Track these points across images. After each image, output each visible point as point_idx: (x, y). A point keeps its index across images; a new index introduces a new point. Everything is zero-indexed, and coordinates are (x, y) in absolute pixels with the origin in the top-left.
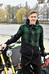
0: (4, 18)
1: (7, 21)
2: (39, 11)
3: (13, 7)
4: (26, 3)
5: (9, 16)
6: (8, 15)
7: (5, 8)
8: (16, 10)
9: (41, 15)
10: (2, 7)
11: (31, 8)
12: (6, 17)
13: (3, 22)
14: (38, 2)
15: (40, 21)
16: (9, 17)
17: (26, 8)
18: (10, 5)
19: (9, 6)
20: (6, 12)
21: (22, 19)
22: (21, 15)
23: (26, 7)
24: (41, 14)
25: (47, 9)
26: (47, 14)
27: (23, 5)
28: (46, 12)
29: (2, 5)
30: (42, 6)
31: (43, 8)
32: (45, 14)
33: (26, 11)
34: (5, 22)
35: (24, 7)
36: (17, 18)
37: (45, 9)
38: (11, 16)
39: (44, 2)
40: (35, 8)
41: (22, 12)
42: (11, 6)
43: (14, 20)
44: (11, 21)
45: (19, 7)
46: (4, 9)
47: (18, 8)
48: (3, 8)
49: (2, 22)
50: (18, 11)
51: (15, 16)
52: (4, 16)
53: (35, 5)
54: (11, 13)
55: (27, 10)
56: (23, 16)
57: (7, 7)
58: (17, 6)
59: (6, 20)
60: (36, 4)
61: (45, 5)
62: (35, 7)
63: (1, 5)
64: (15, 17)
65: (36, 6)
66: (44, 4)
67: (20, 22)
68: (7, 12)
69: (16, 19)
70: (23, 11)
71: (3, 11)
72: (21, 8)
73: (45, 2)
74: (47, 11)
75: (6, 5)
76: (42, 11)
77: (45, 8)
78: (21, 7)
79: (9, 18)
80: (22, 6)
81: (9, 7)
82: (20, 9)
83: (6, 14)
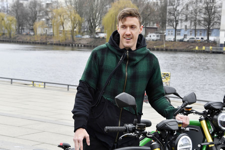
0: (64, 31)
1: (73, 39)
2: (179, 8)
5: (80, 24)
6: (77, 22)
8: (103, 5)
9: (184, 23)
12: (68, 26)
13: (60, 45)
15: (181, 41)
16: (80, 29)
20: (69, 13)
24: (186, 20)
25: (207, 3)
26: (205, 20)
28: (205, 14)
32: (199, 21)
34: (66, 45)
37: (201, 2)
38: (87, 24)
44: (84, 42)
46: (63, 1)
48: (60, 1)
49: (57, 44)
50: (108, 9)
52: (63, 24)
54: (86, 13)
55: (138, 6)
59: (69, 36)
64: (98, 29)
68: (73, 11)
71: (60, 10)
74: (206, 8)
76: (191, 8)
82: (116, 3)
83: (70, 17)
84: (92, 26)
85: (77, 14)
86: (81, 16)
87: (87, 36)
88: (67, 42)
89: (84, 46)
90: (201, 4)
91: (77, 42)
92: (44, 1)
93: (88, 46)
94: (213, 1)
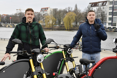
0: (49, 24)
1: (53, 27)
3: (60, 11)
4: (76, 6)
5: (55, 22)
6: (54, 20)
7: (51, 13)
8: (63, 14)
10: (47, 11)
11: (81, 12)
12: (51, 22)
13: (48, 29)
14: (90, 4)
16: (55, 23)
18: (56, 9)
19: (55, 10)
21: (70, 24)
22: (69, 20)
23: (76, 11)
25: (102, 13)
26: (101, 19)
27: (72, 8)
28: (101, 17)
29: (48, 9)
30: (95, 10)
31: (97, 12)
33: (75, 15)
34: (50, 29)
35: (73, 11)
36: (65, 24)
37: (99, 12)
38: (58, 21)
39: (97, 5)
40: (86, 12)
41: (71, 17)
42: (58, 10)
43: (61, 26)
44: (56, 28)
45: (68, 11)
47: (65, 12)
48: (48, 13)
49: (47, 29)
50: (66, 16)
51: (62, 21)
52: (49, 21)
54: (58, 17)
55: (76, 14)
56: (72, 21)
57: (52, 11)
58: (65, 10)
59: (51, 25)
60: (88, 7)
61: (99, 9)
62: (87, 10)
63: (45, 9)
64: (62, 23)
65: (88, 9)
66: (98, 7)
68: (52, 16)
69: (63, 24)
70: (72, 15)
71: (48, 16)
72: (70, 12)
73: (99, 5)
74: (101, 15)
75: (52, 9)
77: (99, 11)
78: (69, 11)
82: (68, 13)
83: (51, 19)
84: (60, 22)
85: (54, 18)
86: (56, 18)
87: (58, 26)
88: (51, 28)
90: (99, 14)
91: (54, 28)
92: (42, 13)
93: (58, 29)
94: (104, 12)
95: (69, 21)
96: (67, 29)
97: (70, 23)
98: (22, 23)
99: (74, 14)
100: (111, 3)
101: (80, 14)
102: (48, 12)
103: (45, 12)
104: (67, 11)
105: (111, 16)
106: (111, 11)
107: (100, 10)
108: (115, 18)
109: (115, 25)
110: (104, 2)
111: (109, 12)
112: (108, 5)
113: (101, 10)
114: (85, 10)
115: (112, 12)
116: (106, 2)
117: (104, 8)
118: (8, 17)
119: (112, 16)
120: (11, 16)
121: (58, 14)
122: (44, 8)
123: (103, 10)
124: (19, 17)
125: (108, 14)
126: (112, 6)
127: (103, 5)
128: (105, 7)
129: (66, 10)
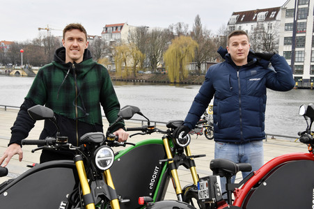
0: (126, 67)
1: (135, 75)
3: (155, 34)
4: (198, 21)
5: (142, 61)
6: (139, 58)
7: (131, 38)
8: (164, 42)
10: (120, 32)
11: (211, 36)
12: (130, 62)
13: (122, 80)
14: (235, 16)
16: (142, 65)
17: (196, 37)
18: (145, 27)
19: (141, 31)
20: (131, 50)
21: (181, 69)
22: (179, 57)
23: (197, 34)
25: (265, 40)
27: (188, 26)
28: (263, 50)
29: (122, 27)
30: (247, 31)
31: (253, 37)
33: (196, 43)
34: (128, 81)
35: (189, 34)
36: (168, 67)
37: (259, 38)
38: (148, 60)
39: (254, 18)
40: (225, 37)
41: (184, 49)
42: (150, 31)
43: (157, 73)
44: (145, 78)
45: (175, 32)
46: (126, 39)
47: (169, 36)
48: (122, 38)
49: (119, 80)
50: (170, 46)
51: (161, 60)
52: (125, 60)
53: (227, 26)
54: (148, 50)
55: (198, 43)
56: (186, 59)
57: (134, 32)
58: (168, 30)
59: (131, 72)
60: (229, 24)
61: (257, 29)
62: (226, 32)
63: (114, 28)
64: (159, 65)
65: (228, 30)
66: (255, 25)
67: (178, 81)
68: (135, 47)
69: (163, 69)
70: (186, 45)
71: (122, 47)
72: (181, 37)
73: (258, 19)
74: (265, 44)
75: (134, 28)
77: (257, 35)
78: (180, 34)
79: (141, 68)
80: (183, 29)
81: (143, 33)
82: (177, 39)
83: (132, 54)
84: (154, 62)
85: (139, 51)
86: (143, 52)
87: (149, 72)
88: (130, 77)
89: (146, 81)
90: (259, 41)
91: (139, 78)
92: (107, 39)
93: (149, 82)
94: (271, 38)
95: (178, 60)
96: (172, 81)
97: (181, 65)
98: (56, 64)
99: (192, 41)
100: (289, 12)
101: (208, 43)
102: (124, 35)
103: (116, 36)
104: (172, 33)
105: (289, 48)
106: (290, 34)
107: (261, 32)
108: (300, 52)
109: (302, 72)
110: (270, 11)
111: (285, 38)
112: (283, 20)
113: (264, 32)
114: (220, 31)
115: (294, 38)
116: (277, 10)
117: (270, 27)
118: (15, 48)
119: (293, 48)
120: (22, 46)
121: (149, 42)
122: (112, 26)
123: (269, 32)
124: (46, 48)
125: (282, 41)
126: (291, 20)
127: (268, 18)
128: (274, 23)
129: (170, 30)
